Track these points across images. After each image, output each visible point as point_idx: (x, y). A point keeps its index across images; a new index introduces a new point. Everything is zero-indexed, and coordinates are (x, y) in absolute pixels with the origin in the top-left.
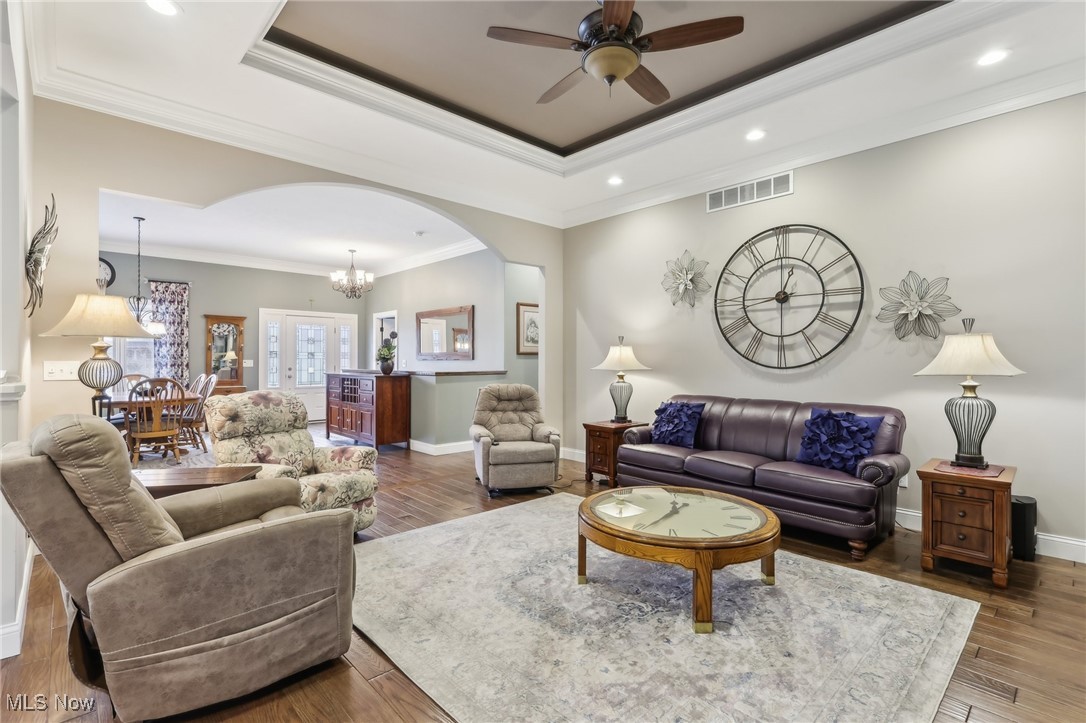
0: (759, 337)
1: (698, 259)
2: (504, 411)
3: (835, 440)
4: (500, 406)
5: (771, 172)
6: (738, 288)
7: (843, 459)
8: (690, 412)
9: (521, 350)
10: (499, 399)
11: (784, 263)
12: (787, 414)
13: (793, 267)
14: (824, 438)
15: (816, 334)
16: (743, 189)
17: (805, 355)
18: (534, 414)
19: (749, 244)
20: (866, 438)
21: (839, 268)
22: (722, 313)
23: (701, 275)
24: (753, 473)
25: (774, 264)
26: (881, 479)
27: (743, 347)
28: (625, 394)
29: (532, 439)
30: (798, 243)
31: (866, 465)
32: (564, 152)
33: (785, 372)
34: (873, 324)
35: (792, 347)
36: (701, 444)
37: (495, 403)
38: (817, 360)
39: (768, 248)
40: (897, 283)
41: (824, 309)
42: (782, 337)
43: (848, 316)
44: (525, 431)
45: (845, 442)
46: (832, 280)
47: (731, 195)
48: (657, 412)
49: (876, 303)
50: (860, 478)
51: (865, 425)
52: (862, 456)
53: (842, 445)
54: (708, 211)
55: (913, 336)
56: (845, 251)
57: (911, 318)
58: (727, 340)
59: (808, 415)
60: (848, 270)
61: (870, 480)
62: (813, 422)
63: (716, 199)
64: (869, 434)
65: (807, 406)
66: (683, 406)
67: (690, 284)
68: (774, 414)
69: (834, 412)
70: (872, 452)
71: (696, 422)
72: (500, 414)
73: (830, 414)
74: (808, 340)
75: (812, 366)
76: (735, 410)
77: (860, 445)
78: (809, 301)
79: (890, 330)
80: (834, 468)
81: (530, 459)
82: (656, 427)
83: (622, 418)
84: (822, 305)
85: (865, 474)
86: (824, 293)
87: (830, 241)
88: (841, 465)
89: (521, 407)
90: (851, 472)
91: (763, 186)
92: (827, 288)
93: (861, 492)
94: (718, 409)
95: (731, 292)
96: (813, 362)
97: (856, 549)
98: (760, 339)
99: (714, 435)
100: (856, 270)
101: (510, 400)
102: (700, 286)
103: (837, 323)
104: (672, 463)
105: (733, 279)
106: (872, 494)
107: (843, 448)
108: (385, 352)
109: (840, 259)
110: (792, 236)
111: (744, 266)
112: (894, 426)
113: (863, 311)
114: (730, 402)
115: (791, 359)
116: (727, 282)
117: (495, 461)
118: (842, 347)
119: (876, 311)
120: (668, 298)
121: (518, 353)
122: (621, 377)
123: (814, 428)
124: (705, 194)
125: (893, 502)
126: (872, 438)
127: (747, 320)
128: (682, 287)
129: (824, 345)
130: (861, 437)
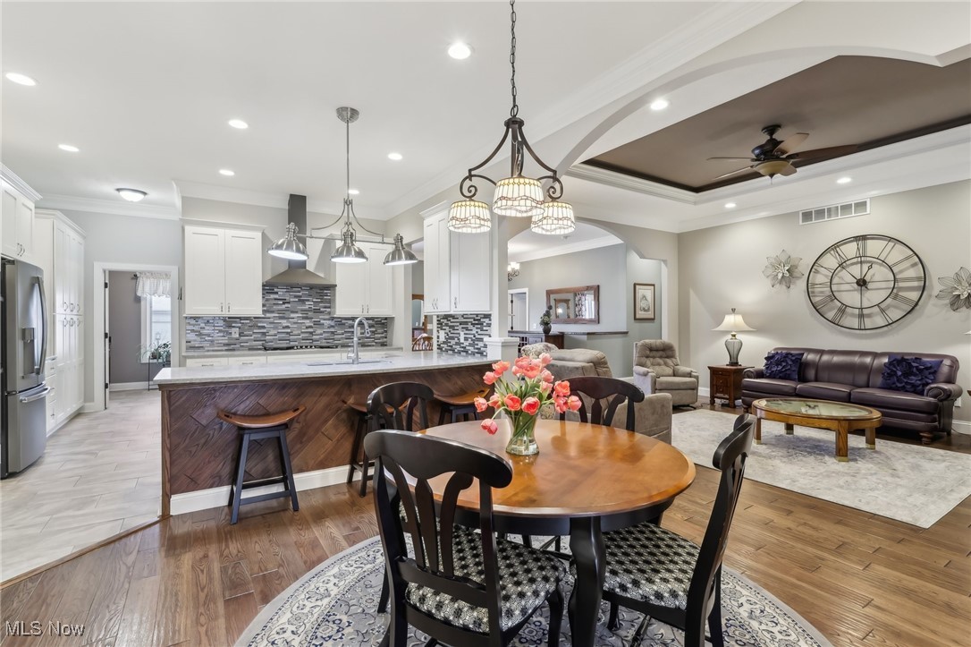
0: (843, 310)
1: (793, 256)
2: (654, 357)
3: (906, 375)
4: (651, 354)
5: (852, 199)
6: (826, 276)
7: (913, 385)
8: (794, 358)
9: (638, 317)
10: (651, 349)
11: (861, 258)
12: (868, 360)
13: (872, 263)
14: (899, 373)
15: (888, 307)
16: (829, 210)
17: (880, 321)
18: (674, 359)
19: (835, 247)
20: (930, 373)
21: (907, 264)
22: (813, 292)
23: (796, 267)
24: (850, 394)
25: (855, 260)
26: (942, 396)
27: (830, 315)
28: (737, 347)
29: (674, 375)
30: (874, 248)
31: (932, 388)
32: (697, 190)
33: (864, 332)
34: (933, 301)
35: (869, 316)
36: (803, 379)
37: (648, 352)
38: (889, 324)
39: (850, 250)
40: (952, 274)
41: (895, 291)
42: (862, 309)
43: (914, 296)
44: (670, 371)
45: (915, 375)
46: (901, 272)
47: (820, 213)
48: (766, 358)
49: (936, 287)
50: (927, 396)
51: (929, 365)
52: (928, 384)
53: (913, 377)
54: (801, 223)
55: (964, 308)
56: (912, 253)
57: (962, 297)
58: (817, 310)
59: (886, 360)
60: (914, 265)
61: (935, 397)
62: (890, 363)
63: (807, 216)
64: (932, 370)
65: (883, 354)
66: (787, 354)
67: (787, 274)
68: (856, 359)
69: (906, 357)
70: (934, 381)
71: (798, 365)
72: (651, 359)
73: (903, 358)
74: (883, 311)
75: (886, 328)
76: (825, 358)
77: (926, 377)
78: (883, 285)
79: (946, 305)
80: (907, 391)
81: (682, 387)
82: (767, 368)
83: (734, 363)
84: (894, 288)
85: (930, 394)
86: (895, 280)
87: (898, 246)
88: (912, 390)
89: (665, 355)
90: (921, 393)
91: (846, 208)
92: (897, 277)
93: (929, 403)
94: (810, 357)
95: (821, 278)
96: (886, 326)
97: (925, 437)
98: (844, 311)
99: (811, 373)
100: (920, 265)
101: (657, 350)
102: (795, 274)
103: (906, 300)
104: (786, 390)
105: (821, 270)
106: (936, 405)
107: (913, 379)
108: (546, 319)
109: (907, 258)
110: (869, 242)
111: (831, 261)
112: (951, 367)
113: (925, 293)
114: (822, 352)
115: (868, 323)
116: (817, 272)
117: (660, 387)
118: (909, 316)
119: (936, 292)
120: (768, 282)
121: (635, 319)
122: (734, 336)
123: (891, 367)
124: (798, 212)
125: (950, 416)
126: (935, 373)
127: (833, 297)
128: (780, 276)
129: (895, 314)
130: (927, 372)
